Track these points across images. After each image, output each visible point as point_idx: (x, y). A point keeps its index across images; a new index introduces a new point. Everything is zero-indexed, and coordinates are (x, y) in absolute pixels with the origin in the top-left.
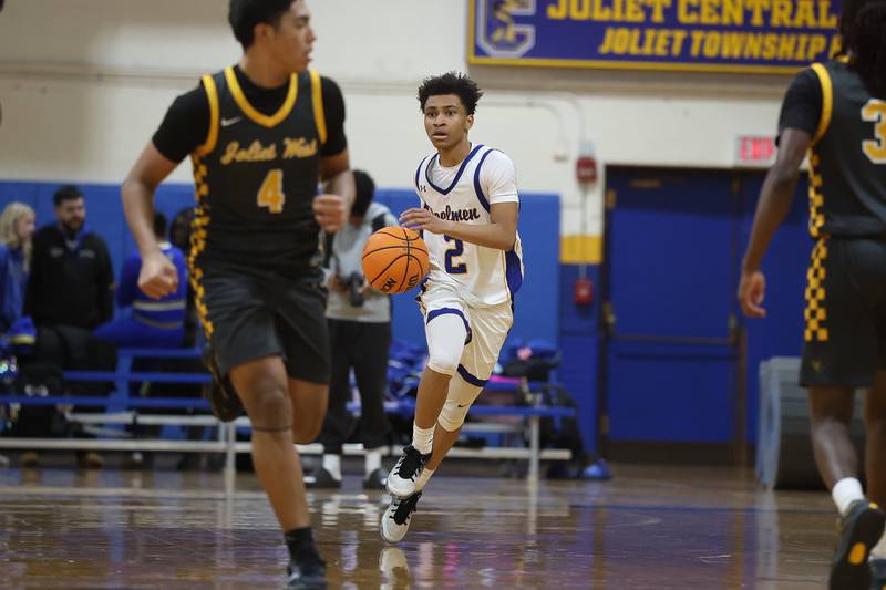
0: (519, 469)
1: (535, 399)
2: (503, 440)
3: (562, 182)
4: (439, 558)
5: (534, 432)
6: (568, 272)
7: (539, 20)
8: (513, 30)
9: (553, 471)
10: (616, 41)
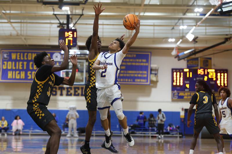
0: (177, 137)
1: (178, 130)
2: (176, 134)
3: (180, 110)
4: (170, 145)
5: (178, 133)
6: (181, 119)
7: (178, 96)
8: (175, 97)
9: (180, 137)
10: (185, 97)
